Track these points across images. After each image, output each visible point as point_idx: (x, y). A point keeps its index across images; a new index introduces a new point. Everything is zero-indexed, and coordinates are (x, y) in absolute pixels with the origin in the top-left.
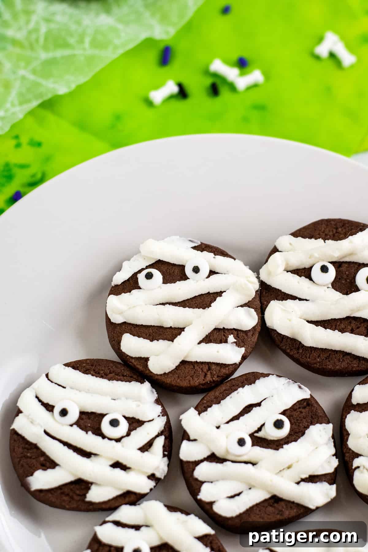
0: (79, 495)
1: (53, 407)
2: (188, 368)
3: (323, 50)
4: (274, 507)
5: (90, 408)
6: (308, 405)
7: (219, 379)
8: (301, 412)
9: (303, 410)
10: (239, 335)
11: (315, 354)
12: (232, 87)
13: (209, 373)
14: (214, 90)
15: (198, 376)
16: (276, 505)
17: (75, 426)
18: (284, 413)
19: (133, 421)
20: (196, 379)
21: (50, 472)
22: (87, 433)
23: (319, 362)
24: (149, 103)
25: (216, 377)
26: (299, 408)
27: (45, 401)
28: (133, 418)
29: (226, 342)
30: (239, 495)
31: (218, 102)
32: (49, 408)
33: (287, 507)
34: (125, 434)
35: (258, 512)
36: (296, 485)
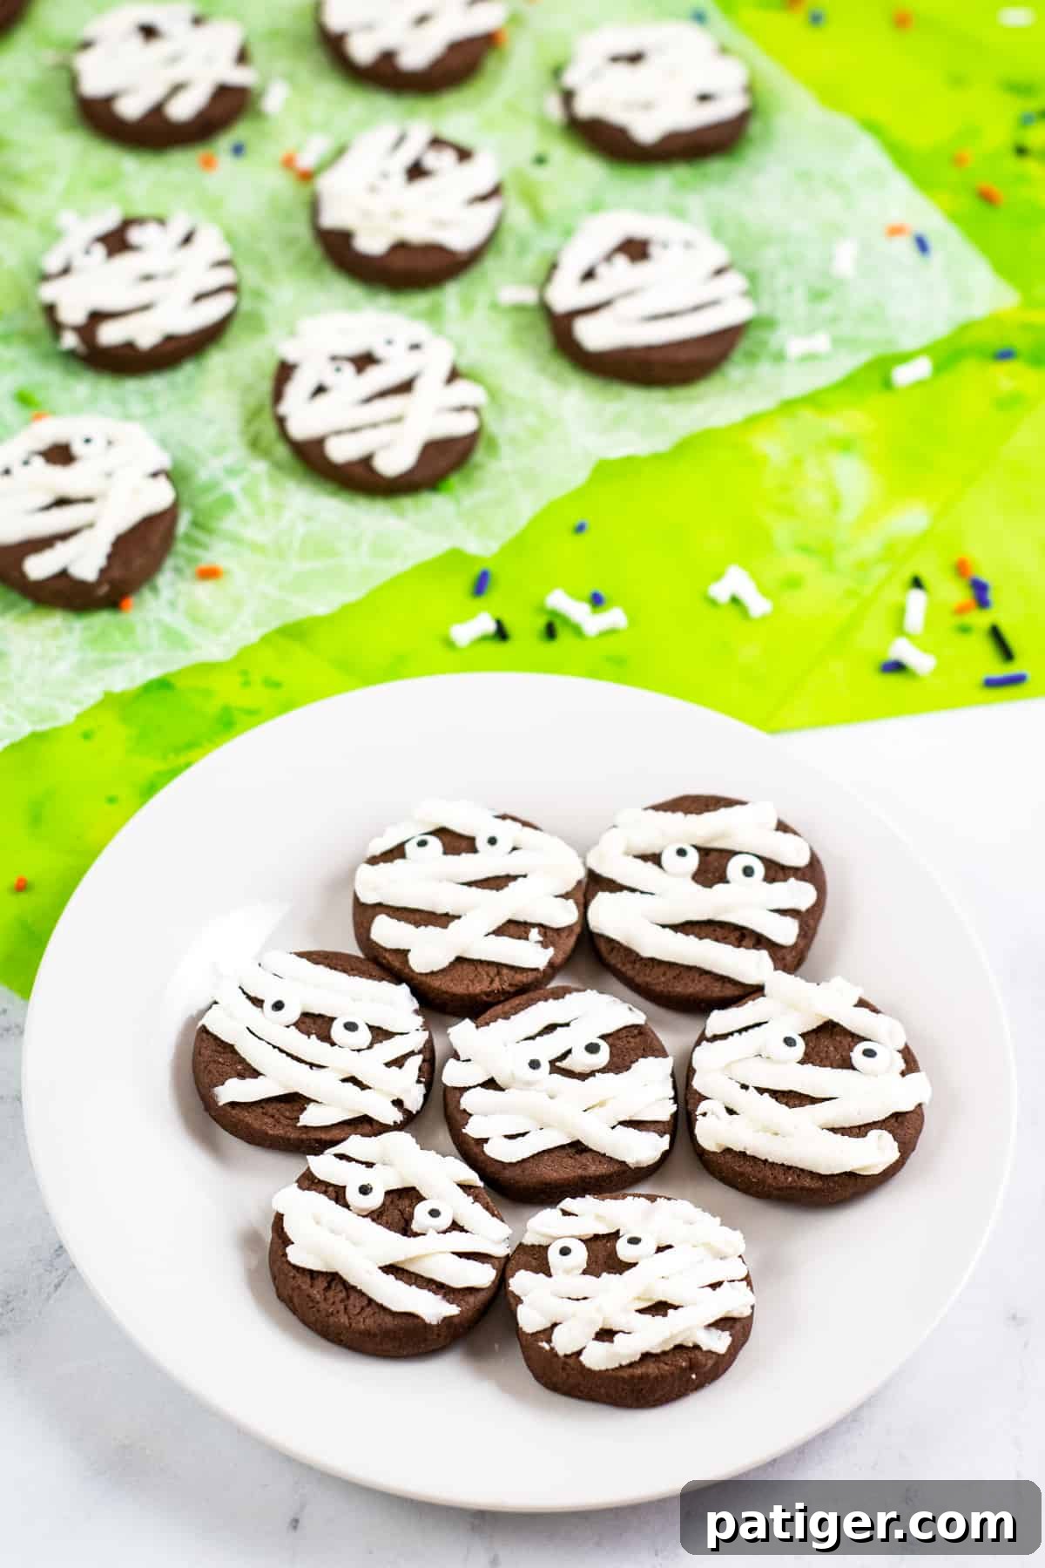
0: (287, 1118)
1: (262, 1001)
2: (467, 968)
3: (721, 592)
4: (575, 1159)
5: (316, 1009)
6: (640, 1033)
7: (512, 990)
8: (629, 1042)
9: (632, 1040)
10: (548, 934)
11: (658, 971)
12: (577, 630)
13: (497, 979)
14: (550, 632)
15: (480, 982)
16: (577, 1156)
17: (293, 1028)
18: (603, 1037)
19: (380, 1032)
20: (477, 985)
21: (250, 1082)
22: (309, 1038)
23: (664, 983)
24: (449, 644)
25: (507, 984)
26: (627, 1036)
27: (252, 995)
28: (379, 1028)
29: (527, 939)
30: (523, 1135)
31: (553, 648)
32: (257, 1002)
33: (594, 1161)
34: (365, 1047)
35: (549, 1163)
36: (610, 1130)
